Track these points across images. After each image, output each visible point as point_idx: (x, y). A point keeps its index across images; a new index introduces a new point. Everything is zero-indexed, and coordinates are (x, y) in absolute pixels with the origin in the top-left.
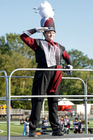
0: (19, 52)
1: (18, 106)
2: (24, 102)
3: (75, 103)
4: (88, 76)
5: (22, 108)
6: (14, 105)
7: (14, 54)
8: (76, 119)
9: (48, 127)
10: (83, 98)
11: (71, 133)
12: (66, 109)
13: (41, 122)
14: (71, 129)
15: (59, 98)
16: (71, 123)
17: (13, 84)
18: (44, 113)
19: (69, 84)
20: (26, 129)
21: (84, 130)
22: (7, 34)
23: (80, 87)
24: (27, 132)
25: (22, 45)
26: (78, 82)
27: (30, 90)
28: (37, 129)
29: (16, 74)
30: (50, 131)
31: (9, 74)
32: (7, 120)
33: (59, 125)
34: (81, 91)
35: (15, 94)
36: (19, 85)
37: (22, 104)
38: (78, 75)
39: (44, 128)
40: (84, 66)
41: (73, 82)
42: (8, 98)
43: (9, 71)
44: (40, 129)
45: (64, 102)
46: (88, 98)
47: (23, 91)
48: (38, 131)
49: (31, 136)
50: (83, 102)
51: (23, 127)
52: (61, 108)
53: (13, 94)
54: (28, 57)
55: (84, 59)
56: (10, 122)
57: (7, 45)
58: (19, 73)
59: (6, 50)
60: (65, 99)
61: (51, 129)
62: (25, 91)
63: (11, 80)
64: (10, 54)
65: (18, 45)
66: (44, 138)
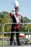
0: (7, 17)
1: (6, 36)
2: (8, 34)
3: (25, 34)
4: (30, 25)
5: (8, 36)
6: (5, 35)
7: (5, 18)
9: (16, 43)
10: (28, 33)
11: (24, 45)
12: (22, 36)
13: (14, 41)
14: (24, 43)
15: (20, 33)
16: (24, 41)
17: (5, 28)
18: (15, 38)
19: (23, 28)
20: (9, 43)
21: (28, 43)
22: (3, 12)
23: (27, 29)
24: (9, 44)
25: (8, 15)
26: (26, 28)
27: (10, 30)
28: (13, 43)
29: (6, 25)
30: (17, 44)
31: (3, 25)
33: (20, 42)
35: (5, 31)
36: (7, 29)
37: (7, 35)
38: (26, 25)
39: (15, 43)
40: (28, 22)
41: (25, 28)
42: (3, 33)
43: (3, 24)
44: (14, 43)
45: (22, 34)
46: (30, 33)
47: (8, 31)
48: (13, 44)
50: (28, 34)
54: (10, 19)
55: (28, 20)
57: (3, 15)
58: (7, 25)
59: (2, 17)
60: (22, 33)
61: (17, 43)
62: (9, 31)
63: (4, 27)
64: (4, 18)
65: (7, 15)
66: (15, 46)
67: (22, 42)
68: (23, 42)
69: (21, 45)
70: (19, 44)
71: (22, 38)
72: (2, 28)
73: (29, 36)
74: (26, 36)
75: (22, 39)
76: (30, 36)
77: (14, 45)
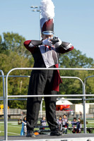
0: (16, 51)
1: (16, 106)
2: (21, 101)
3: (74, 102)
4: (87, 75)
5: (19, 108)
6: (12, 104)
7: (12, 53)
8: (75, 118)
9: (46, 127)
10: (81, 97)
11: (69, 133)
12: (64, 108)
13: (39, 122)
14: (69, 129)
15: (57, 97)
16: (70, 122)
17: (10, 83)
18: (42, 113)
19: (67, 83)
21: (82, 129)
22: (4, 33)
23: (78, 86)
24: (24, 133)
25: (19, 44)
28: (35, 129)
29: (13, 73)
30: (49, 131)
31: (6, 74)
32: (4, 120)
34: (79, 91)
35: (12, 94)
36: (17, 85)
37: (19, 104)
38: (77, 74)
39: (42, 128)
40: (82, 65)
41: (71, 81)
42: (5, 98)
43: (6, 70)
44: (38, 129)
45: (62, 101)
46: (87, 97)
47: (20, 91)
48: (36, 131)
49: (29, 136)
50: (81, 102)
51: (21, 127)
52: (59, 108)
53: (10, 94)
54: (25, 56)
56: (7, 122)
57: (4, 44)
58: (17, 73)
59: (3, 49)
60: (63, 98)
61: (49, 129)
62: (22, 91)
63: (9, 80)
64: (7, 53)
65: (16, 44)
66: (42, 138)
67: (63, 126)
68: (67, 125)
69: (60, 135)
70: (55, 132)
71: (65, 112)
72: (2, 83)
73: (84, 105)
74: (77, 106)
75: (65, 117)
76: (87, 106)
77: (40, 133)
